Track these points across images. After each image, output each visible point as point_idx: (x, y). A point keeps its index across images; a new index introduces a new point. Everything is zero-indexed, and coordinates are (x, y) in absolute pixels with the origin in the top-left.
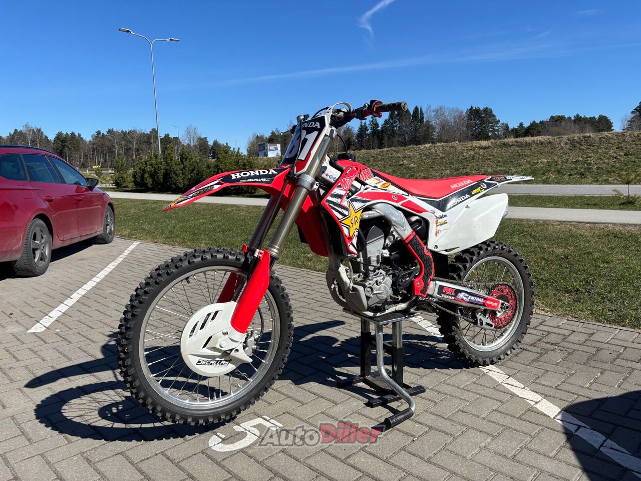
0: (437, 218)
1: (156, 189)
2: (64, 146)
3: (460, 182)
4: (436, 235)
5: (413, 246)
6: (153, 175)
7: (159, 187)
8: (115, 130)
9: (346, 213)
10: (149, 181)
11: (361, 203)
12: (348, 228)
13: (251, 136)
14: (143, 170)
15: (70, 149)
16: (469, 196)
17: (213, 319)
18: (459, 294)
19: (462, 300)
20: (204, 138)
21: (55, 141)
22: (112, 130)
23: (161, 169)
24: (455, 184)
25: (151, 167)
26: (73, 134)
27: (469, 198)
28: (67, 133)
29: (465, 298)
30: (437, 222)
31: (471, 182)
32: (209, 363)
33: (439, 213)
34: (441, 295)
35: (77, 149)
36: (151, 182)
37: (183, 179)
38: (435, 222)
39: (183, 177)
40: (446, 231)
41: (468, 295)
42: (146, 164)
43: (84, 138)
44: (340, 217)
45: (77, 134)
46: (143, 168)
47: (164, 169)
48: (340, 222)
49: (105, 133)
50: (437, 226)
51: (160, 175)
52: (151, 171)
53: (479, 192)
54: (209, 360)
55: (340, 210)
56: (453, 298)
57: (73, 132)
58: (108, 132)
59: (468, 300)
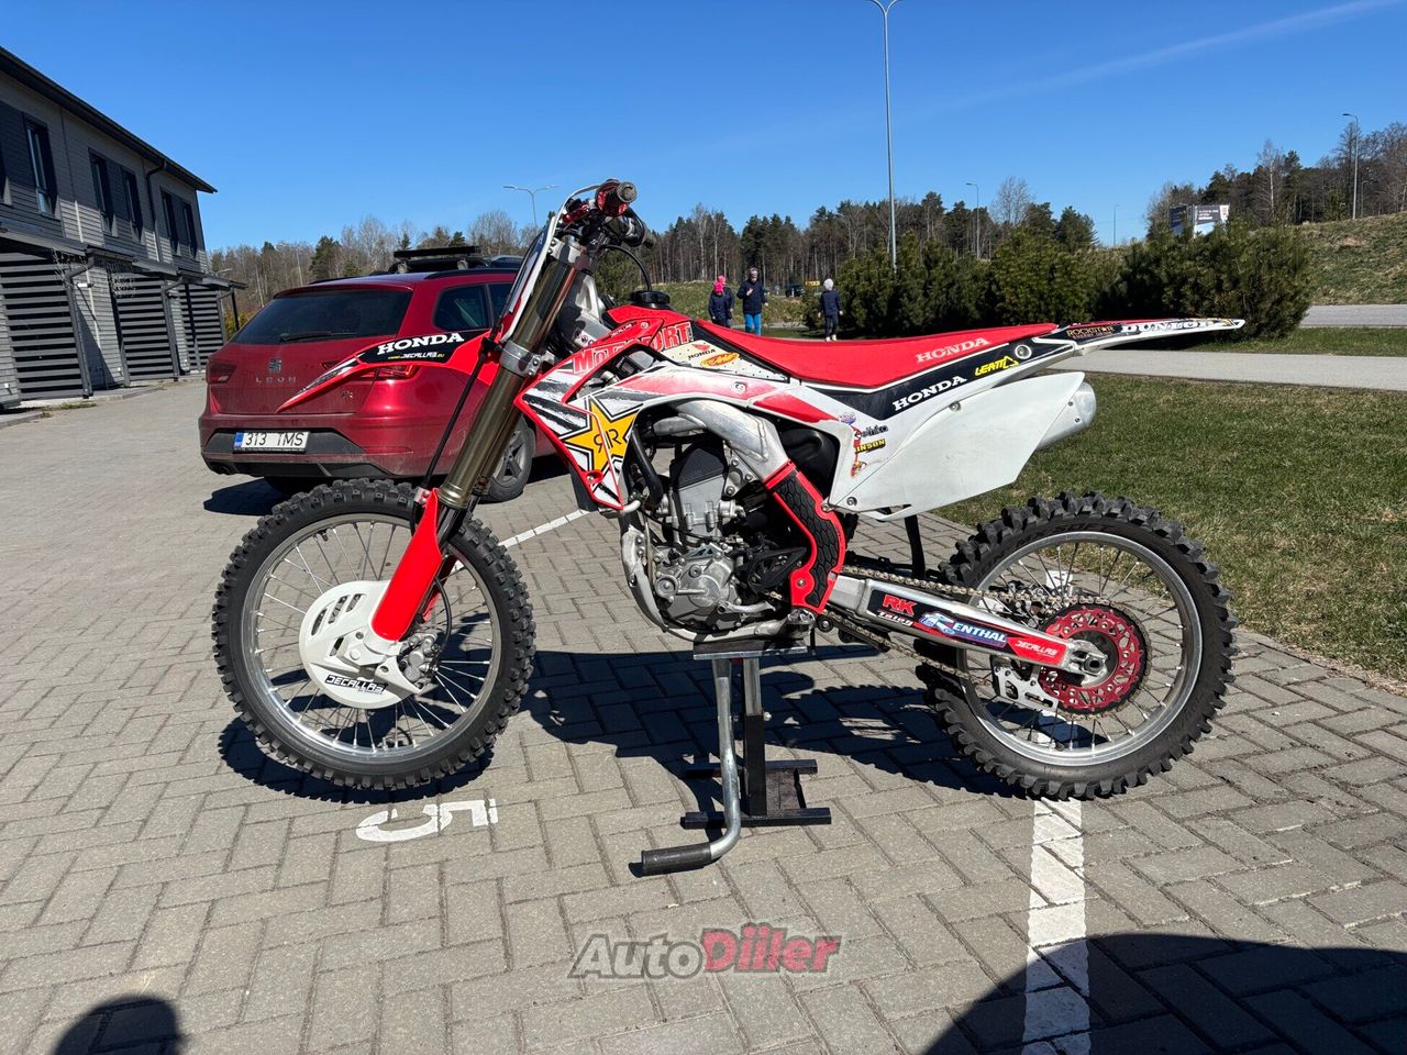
0: (858, 432)
1: (874, 330)
2: (758, 245)
3: (952, 344)
4: (853, 474)
5: (785, 495)
6: (868, 301)
7: (880, 325)
8: (853, 204)
9: (580, 422)
10: (861, 314)
11: (629, 401)
12: (587, 455)
13: (1159, 190)
14: (852, 291)
15: (769, 251)
16: (962, 380)
17: (350, 608)
18: (927, 616)
19: (936, 629)
20: (1043, 206)
21: (744, 235)
22: (849, 203)
23: (885, 287)
24: (931, 350)
25: (867, 283)
26: (776, 219)
27: (960, 384)
28: (765, 218)
29: (942, 627)
30: (857, 444)
31: (985, 342)
32: (346, 682)
33: (865, 421)
34: (878, 614)
35: (782, 248)
36: (864, 316)
37: (923, 309)
38: (852, 443)
39: (923, 304)
40: (879, 465)
41: (952, 621)
42: (858, 278)
43: (796, 226)
44: (561, 430)
45: (783, 219)
46: (851, 286)
47: (892, 286)
48: (563, 440)
49: (835, 212)
50: (857, 453)
51: (882, 301)
52: (865, 293)
53: (1001, 369)
54: (346, 678)
55: (561, 416)
56: (909, 623)
57: (775, 215)
58: (840, 210)
59: (953, 633)
